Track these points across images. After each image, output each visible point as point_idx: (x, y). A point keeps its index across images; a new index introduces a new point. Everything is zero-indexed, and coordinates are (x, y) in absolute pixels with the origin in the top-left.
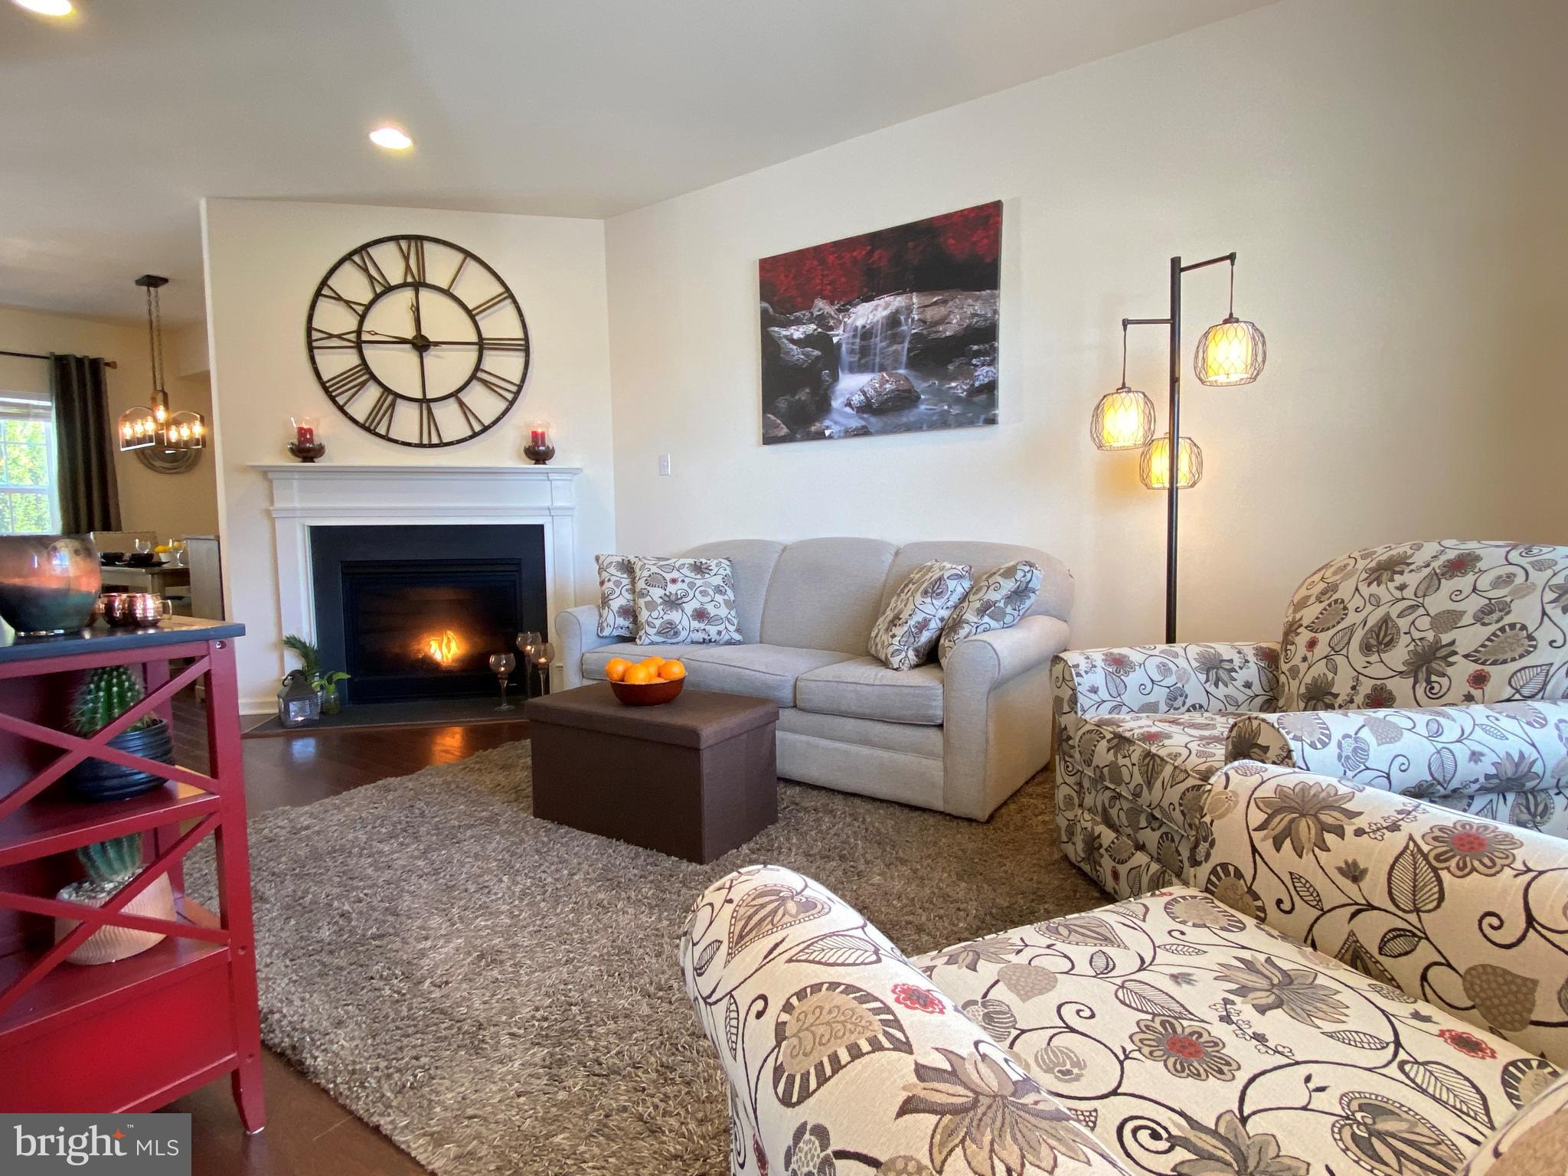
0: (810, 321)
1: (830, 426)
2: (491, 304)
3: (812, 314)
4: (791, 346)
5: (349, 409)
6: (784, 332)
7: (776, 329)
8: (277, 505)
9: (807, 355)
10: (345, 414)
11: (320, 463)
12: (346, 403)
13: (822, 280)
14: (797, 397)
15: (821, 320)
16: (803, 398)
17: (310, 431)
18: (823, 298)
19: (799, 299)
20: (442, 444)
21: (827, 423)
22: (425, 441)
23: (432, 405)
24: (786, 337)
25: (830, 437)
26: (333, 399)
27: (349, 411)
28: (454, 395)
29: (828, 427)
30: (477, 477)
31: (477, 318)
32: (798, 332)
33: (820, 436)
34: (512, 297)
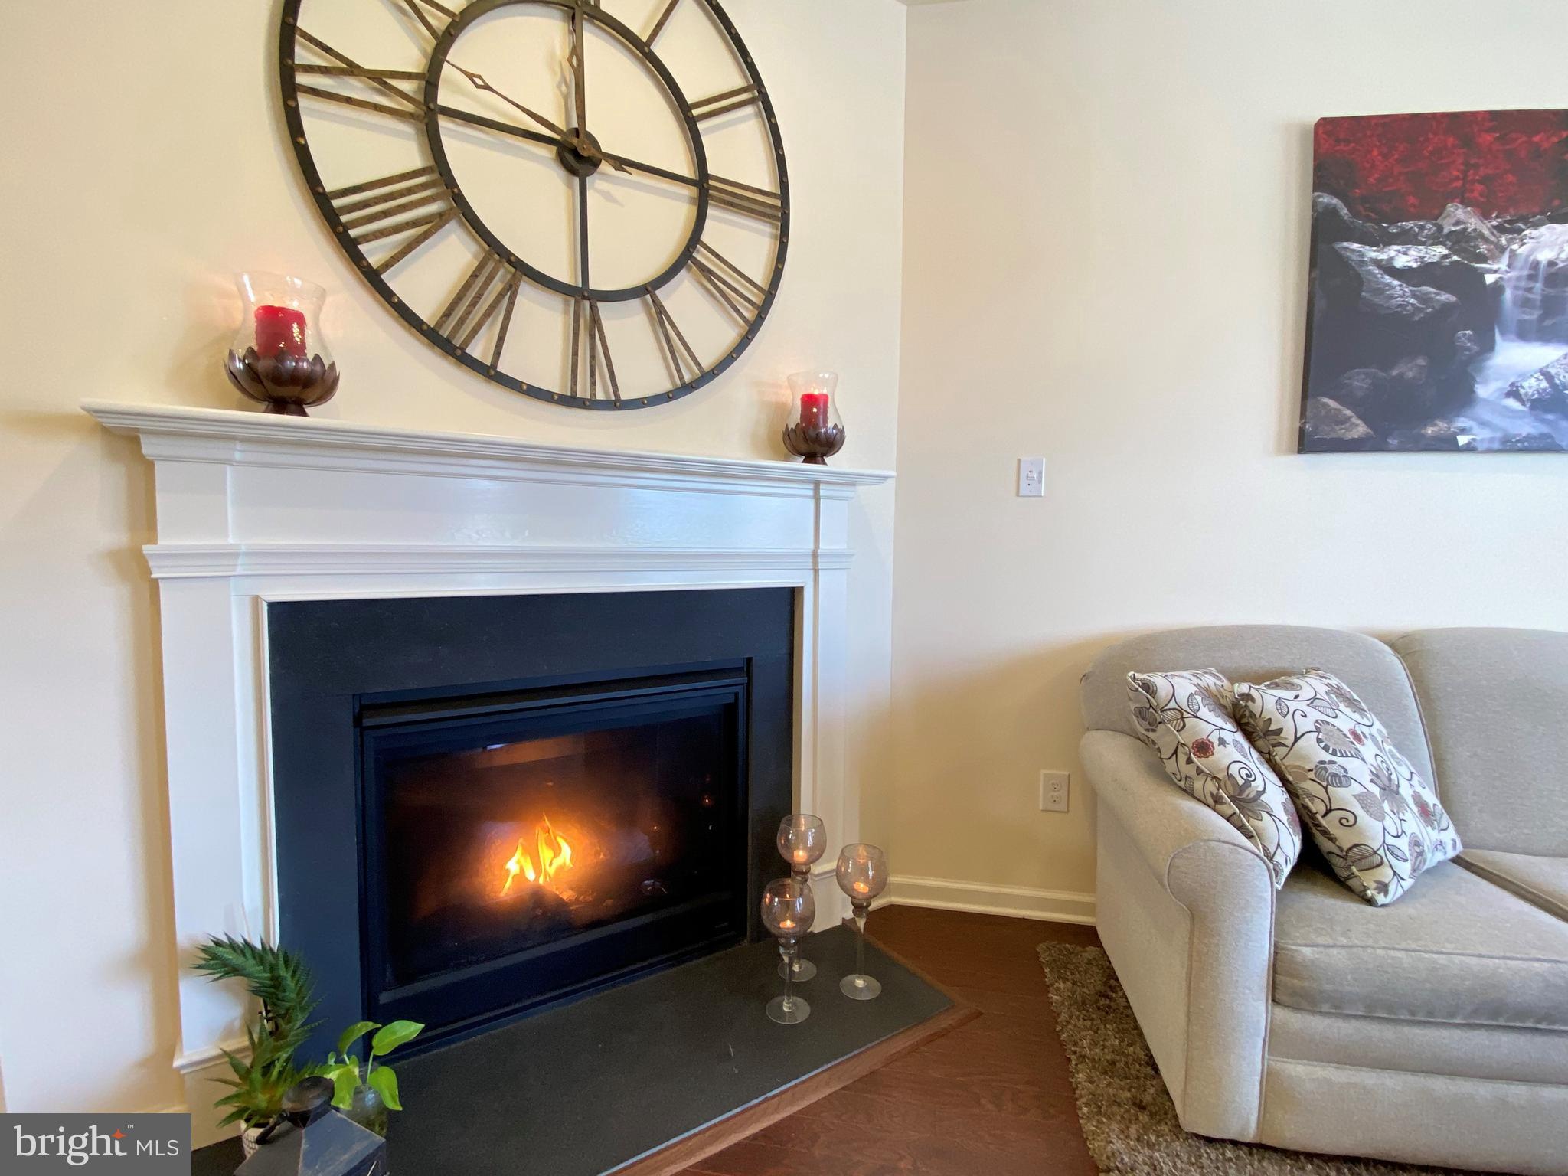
0: (1436, 239)
1: (1468, 428)
2: (723, 104)
3: (1440, 228)
4: (1387, 279)
5: (396, 281)
6: (1372, 253)
7: (1355, 246)
8: (166, 541)
9: (1425, 299)
10: (385, 294)
11: (317, 416)
12: (387, 265)
13: (1465, 173)
14: (1395, 373)
15: (1460, 240)
16: (1410, 374)
17: (299, 318)
18: (1465, 203)
19: (1412, 200)
20: (617, 404)
21: (1461, 422)
22: (582, 392)
23: (603, 307)
24: (1377, 263)
25: (1469, 449)
26: (350, 249)
27: (393, 285)
28: (646, 291)
29: (1463, 431)
30: (677, 481)
31: (701, 126)
32: (1405, 258)
33: (1447, 445)
34: (763, 100)
